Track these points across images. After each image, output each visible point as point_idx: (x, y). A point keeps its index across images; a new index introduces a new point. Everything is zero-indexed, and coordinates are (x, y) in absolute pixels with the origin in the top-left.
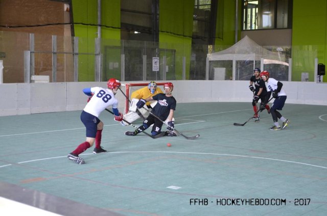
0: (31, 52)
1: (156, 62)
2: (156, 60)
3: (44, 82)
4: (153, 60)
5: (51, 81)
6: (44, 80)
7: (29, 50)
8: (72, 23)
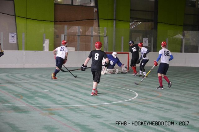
0: (65, 35)
1: (146, 41)
2: (145, 40)
3: (72, 51)
4: (144, 40)
5: (76, 50)
6: (72, 50)
7: (64, 34)
8: (98, 19)
